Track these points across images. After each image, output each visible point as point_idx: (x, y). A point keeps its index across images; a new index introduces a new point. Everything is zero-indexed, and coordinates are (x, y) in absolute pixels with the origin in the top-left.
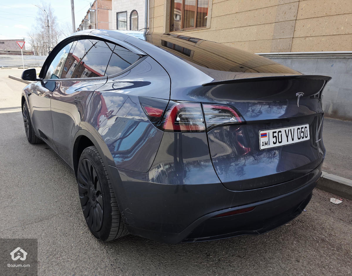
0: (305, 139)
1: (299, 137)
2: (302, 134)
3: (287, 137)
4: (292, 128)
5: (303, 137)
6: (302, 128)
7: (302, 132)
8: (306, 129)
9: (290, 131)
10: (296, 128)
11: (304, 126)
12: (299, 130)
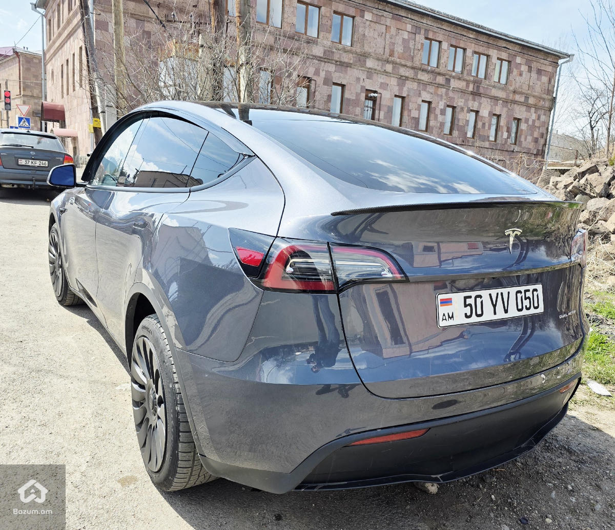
0: (533, 311)
1: (520, 307)
2: (526, 303)
3: (495, 306)
4: (505, 291)
5: (528, 307)
6: (526, 291)
7: (526, 299)
8: (535, 293)
9: (500, 296)
10: (513, 290)
11: (531, 288)
12: (519, 295)
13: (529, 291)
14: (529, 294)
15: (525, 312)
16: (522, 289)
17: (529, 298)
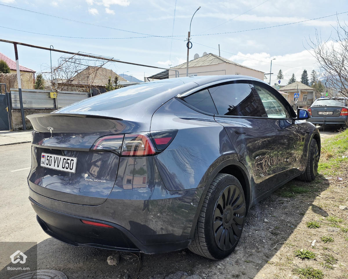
0: (69, 170)
1: (64, 167)
2: (67, 165)
3: (55, 162)
4: (59, 157)
5: (67, 167)
6: (68, 159)
7: (67, 163)
8: (72, 161)
9: (57, 158)
10: (63, 157)
11: (71, 158)
12: (64, 160)
13: (69, 160)
14: (69, 161)
15: (65, 170)
16: (66, 158)
17: (68, 163)
